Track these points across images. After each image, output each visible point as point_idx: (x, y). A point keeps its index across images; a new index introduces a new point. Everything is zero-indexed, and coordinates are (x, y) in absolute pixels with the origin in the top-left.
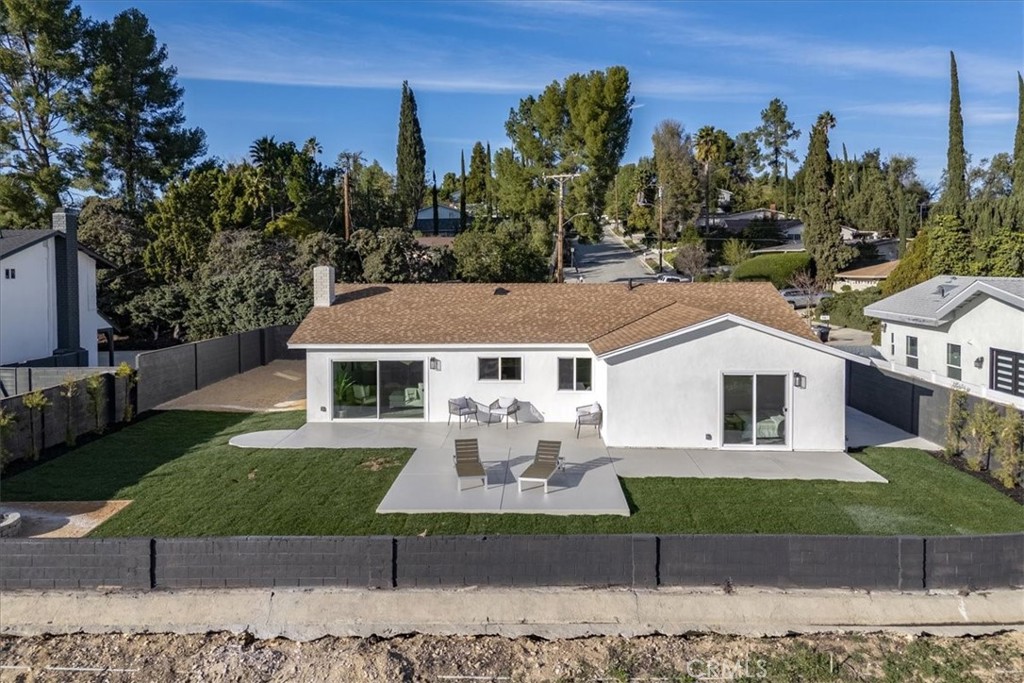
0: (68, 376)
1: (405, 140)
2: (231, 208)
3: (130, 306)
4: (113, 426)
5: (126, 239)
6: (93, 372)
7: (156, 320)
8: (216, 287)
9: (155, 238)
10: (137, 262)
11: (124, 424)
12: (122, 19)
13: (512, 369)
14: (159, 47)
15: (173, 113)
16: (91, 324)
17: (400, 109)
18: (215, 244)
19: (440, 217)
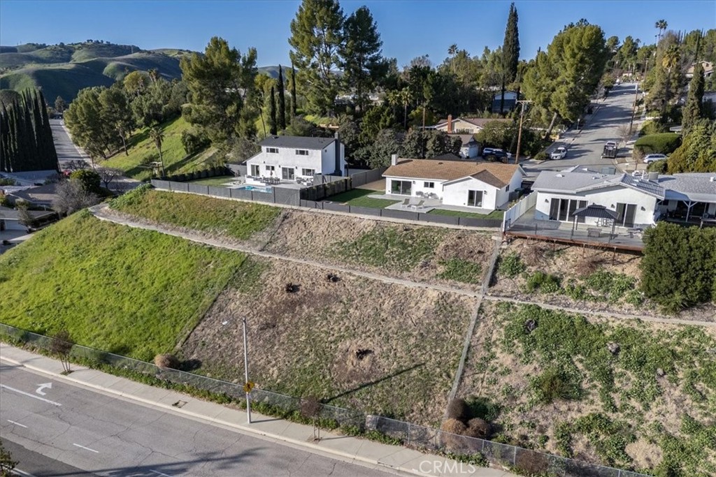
0: (338, 179)
1: (508, 42)
2: (385, 121)
3: (354, 154)
4: (346, 191)
5: (353, 131)
6: (343, 178)
7: (361, 159)
8: (380, 149)
9: (362, 131)
10: (356, 139)
11: (348, 191)
12: (359, 12)
13: (432, 185)
14: (373, 23)
15: (378, 55)
16: (343, 163)
17: (507, 22)
18: (380, 134)
19: (505, 98)
